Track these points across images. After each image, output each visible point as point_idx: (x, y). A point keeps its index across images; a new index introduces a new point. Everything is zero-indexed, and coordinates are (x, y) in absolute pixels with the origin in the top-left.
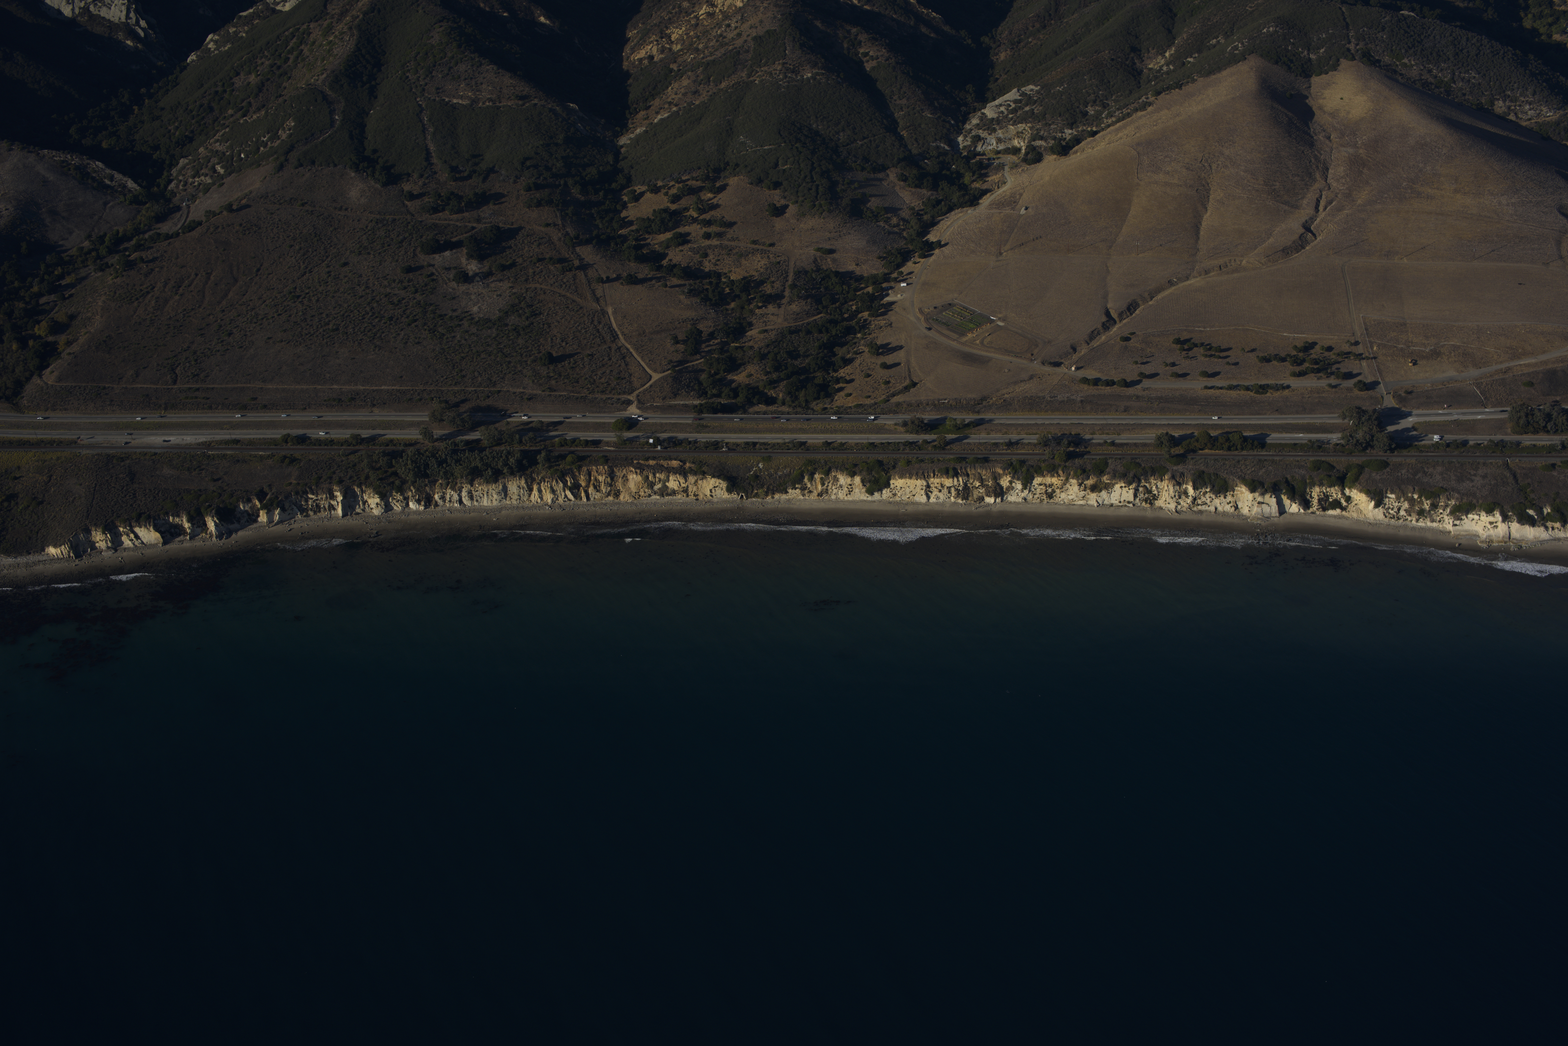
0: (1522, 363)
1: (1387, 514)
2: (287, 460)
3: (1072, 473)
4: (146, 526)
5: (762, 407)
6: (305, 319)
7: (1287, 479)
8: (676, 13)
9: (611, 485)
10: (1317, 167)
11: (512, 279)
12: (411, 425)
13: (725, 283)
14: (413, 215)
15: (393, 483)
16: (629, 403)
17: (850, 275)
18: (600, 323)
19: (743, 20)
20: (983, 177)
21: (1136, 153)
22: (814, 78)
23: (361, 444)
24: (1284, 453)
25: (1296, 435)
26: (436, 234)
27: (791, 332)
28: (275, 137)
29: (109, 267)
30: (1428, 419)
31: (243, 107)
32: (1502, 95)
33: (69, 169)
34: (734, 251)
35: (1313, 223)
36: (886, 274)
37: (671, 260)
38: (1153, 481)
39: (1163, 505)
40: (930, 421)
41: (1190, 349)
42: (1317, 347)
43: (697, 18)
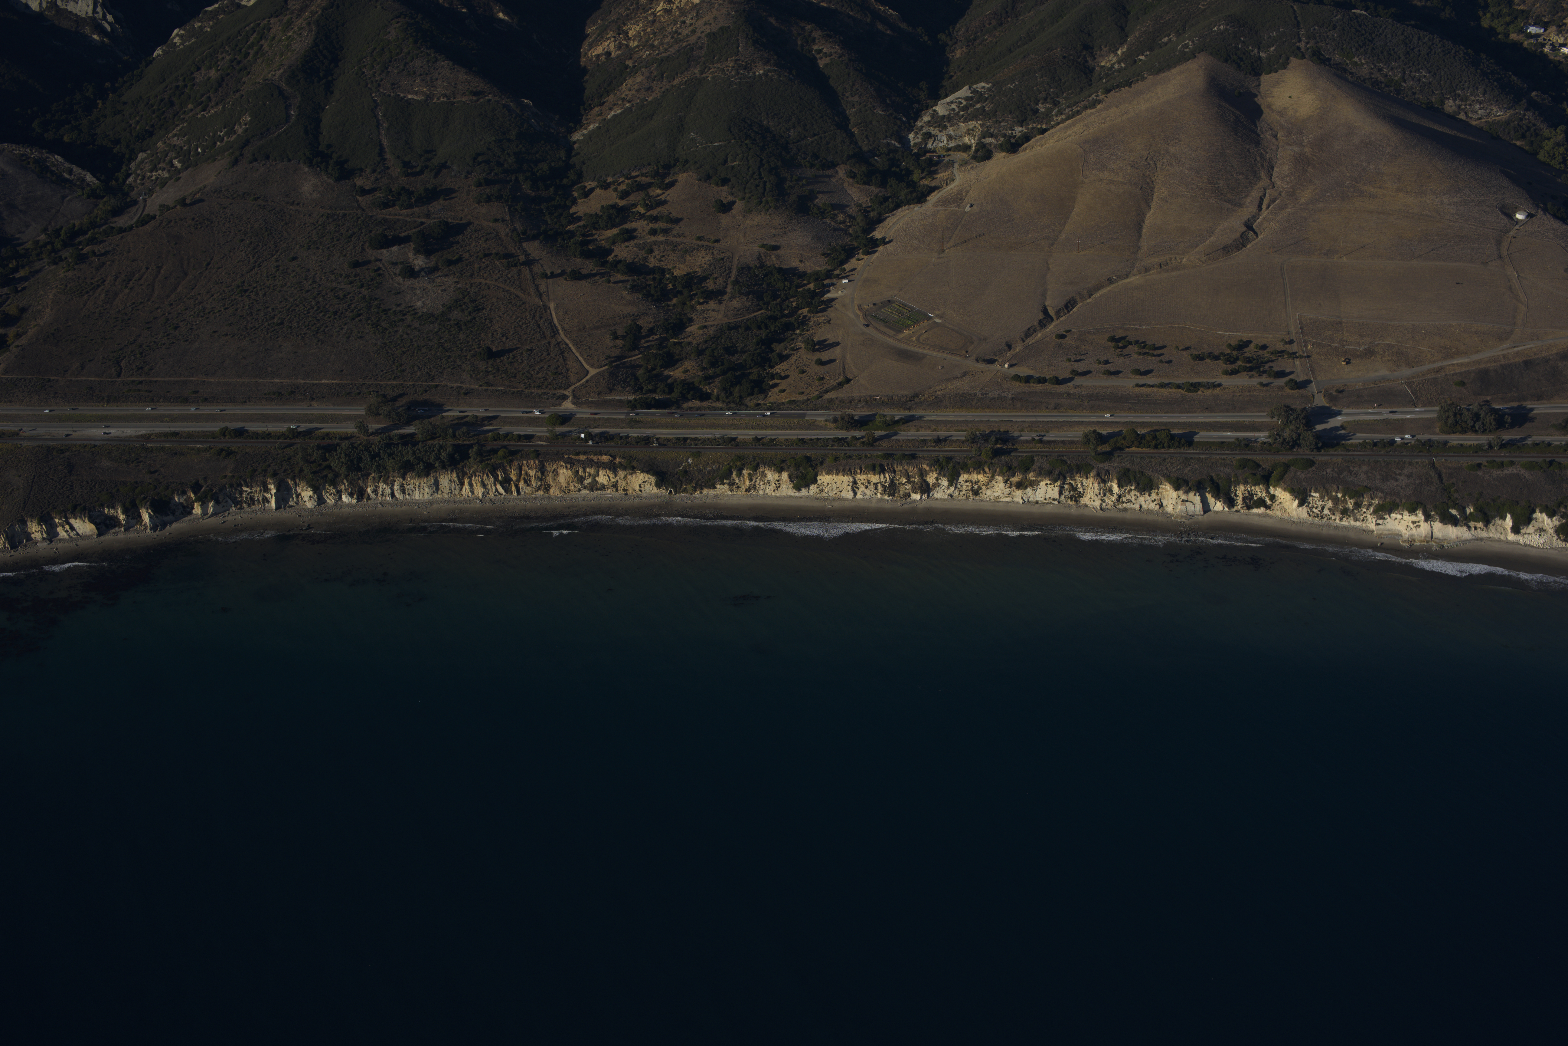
0: (1455, 362)
1: (1311, 513)
2: (224, 453)
3: (998, 470)
4: (81, 518)
5: (696, 403)
6: (251, 313)
7: (1212, 477)
8: (634, 9)
9: (541, 480)
10: (1262, 165)
11: (458, 274)
12: (348, 418)
13: (668, 279)
14: (364, 210)
15: (326, 476)
16: (564, 398)
17: (793, 271)
18: (541, 318)
19: (698, 16)
20: (932, 174)
21: (1082, 151)
22: (765, 74)
23: (297, 437)
24: (1211, 451)
25: (1224, 434)
26: (386, 229)
27: (730, 328)
28: (232, 131)
29: (62, 260)
30: (1357, 418)
31: (202, 102)
32: (1453, 94)
33: (29, 163)
34: (679, 248)
35: (1255, 221)
36: (829, 271)
37: (616, 256)
38: (1078, 479)
39: (1088, 503)
40: (861, 417)
41: (1124, 347)
42: (1252, 346)
43: (654, 14)
